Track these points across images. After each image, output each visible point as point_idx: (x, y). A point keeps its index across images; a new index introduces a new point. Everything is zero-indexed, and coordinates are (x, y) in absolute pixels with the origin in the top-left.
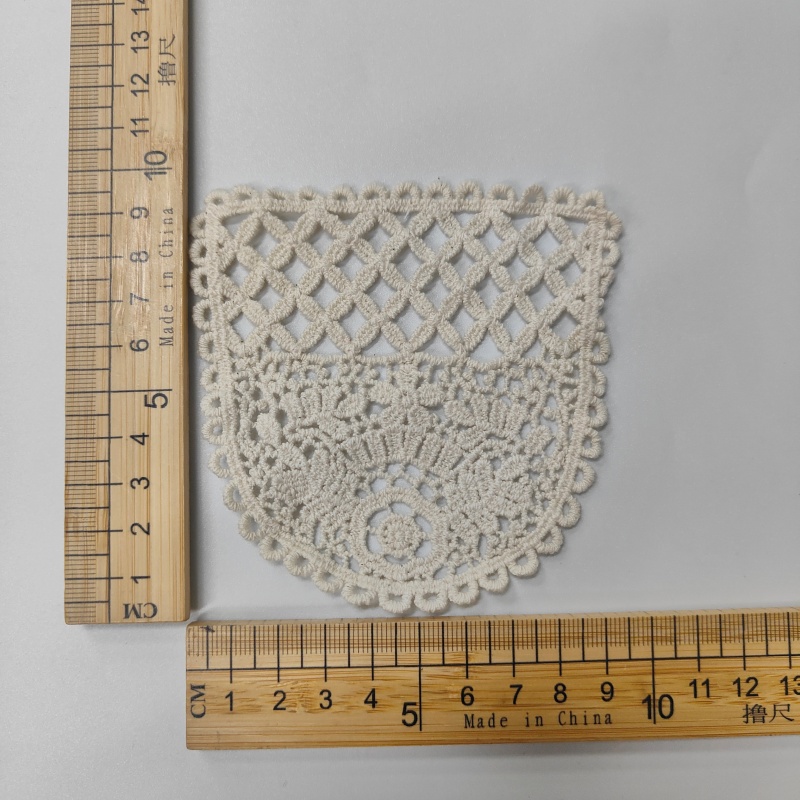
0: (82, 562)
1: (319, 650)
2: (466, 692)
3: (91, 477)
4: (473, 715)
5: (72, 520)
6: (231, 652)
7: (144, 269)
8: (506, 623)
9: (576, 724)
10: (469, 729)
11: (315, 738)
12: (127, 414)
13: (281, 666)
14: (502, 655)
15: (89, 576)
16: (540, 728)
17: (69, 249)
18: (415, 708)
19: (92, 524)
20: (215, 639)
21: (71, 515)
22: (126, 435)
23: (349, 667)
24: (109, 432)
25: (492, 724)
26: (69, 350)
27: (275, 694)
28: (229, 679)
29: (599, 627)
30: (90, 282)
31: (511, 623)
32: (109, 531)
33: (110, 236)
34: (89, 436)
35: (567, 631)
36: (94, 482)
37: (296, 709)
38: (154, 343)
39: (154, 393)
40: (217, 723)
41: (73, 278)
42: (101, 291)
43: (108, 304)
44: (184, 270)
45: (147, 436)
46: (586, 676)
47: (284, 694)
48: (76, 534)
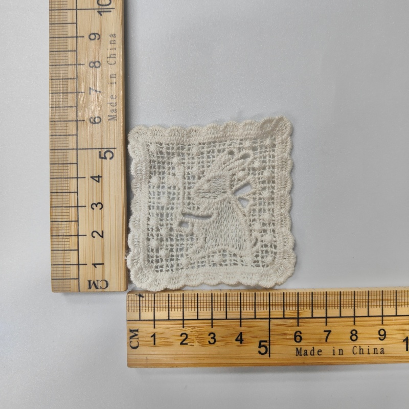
0: (62, 255)
1: (208, 309)
2: (297, 334)
3: (66, 202)
4: (301, 348)
5: (55, 229)
6: (154, 309)
7: (98, 73)
8: (322, 293)
9: (363, 354)
10: (299, 357)
11: (205, 361)
12: (88, 163)
13: (185, 318)
14: (319, 312)
15: (66, 263)
16: (341, 356)
17: (50, 60)
18: (266, 344)
19: (68, 231)
20: (144, 302)
21: (54, 226)
22: (88, 176)
23: (226, 319)
24: (77, 175)
25: (312, 354)
26: (51, 123)
27: (181, 335)
28: (153, 326)
29: (378, 296)
30: (64, 80)
31: (325, 293)
32: (78, 235)
33: (76, 51)
34: (65, 177)
35: (359, 298)
36: (68, 205)
37: (194, 344)
38: (105, 119)
39: (105, 150)
40: (146, 352)
41: (53, 78)
42: (71, 86)
43: (75, 94)
44: (123, 73)
45: (101, 177)
46: (370, 325)
47: (187, 335)
48: (58, 237)
